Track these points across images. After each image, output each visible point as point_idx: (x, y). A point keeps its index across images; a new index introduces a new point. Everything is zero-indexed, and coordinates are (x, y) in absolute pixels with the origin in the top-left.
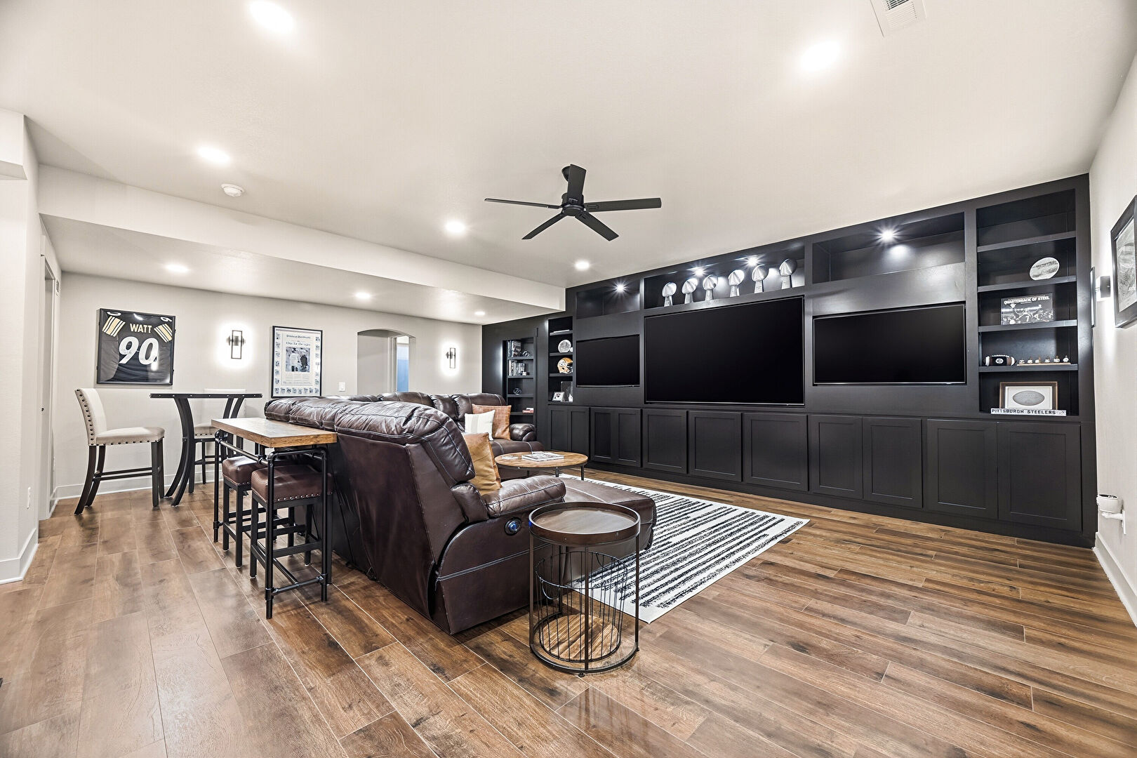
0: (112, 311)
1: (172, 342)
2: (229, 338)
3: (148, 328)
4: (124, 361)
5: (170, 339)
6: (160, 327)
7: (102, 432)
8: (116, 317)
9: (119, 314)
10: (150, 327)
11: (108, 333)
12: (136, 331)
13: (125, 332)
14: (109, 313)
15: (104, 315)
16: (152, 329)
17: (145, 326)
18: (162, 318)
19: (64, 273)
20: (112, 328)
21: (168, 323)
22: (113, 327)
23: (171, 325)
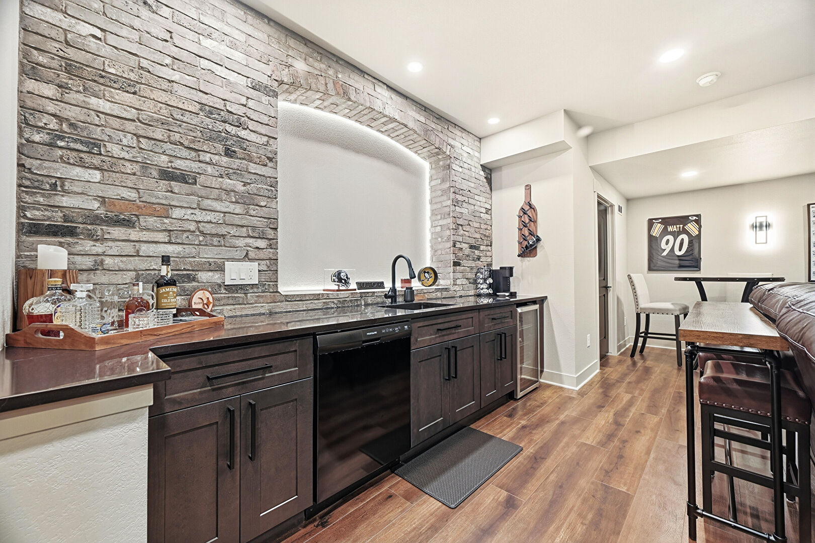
0: (656, 219)
1: (699, 236)
2: (753, 224)
3: (680, 227)
4: (665, 254)
5: (697, 233)
6: (689, 225)
7: (644, 304)
8: (658, 223)
9: (660, 220)
10: (681, 226)
11: (654, 235)
12: (671, 230)
13: (665, 232)
14: (654, 221)
15: (651, 223)
16: (683, 227)
17: (678, 226)
18: (690, 218)
19: (628, 200)
20: (656, 231)
21: (696, 221)
22: (657, 229)
23: (698, 222)
